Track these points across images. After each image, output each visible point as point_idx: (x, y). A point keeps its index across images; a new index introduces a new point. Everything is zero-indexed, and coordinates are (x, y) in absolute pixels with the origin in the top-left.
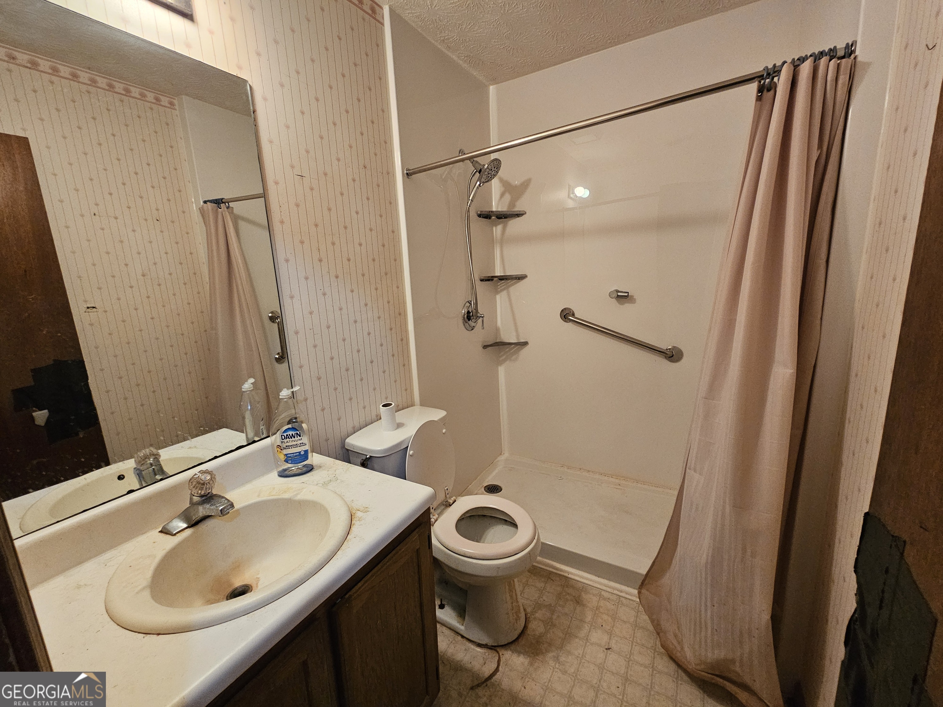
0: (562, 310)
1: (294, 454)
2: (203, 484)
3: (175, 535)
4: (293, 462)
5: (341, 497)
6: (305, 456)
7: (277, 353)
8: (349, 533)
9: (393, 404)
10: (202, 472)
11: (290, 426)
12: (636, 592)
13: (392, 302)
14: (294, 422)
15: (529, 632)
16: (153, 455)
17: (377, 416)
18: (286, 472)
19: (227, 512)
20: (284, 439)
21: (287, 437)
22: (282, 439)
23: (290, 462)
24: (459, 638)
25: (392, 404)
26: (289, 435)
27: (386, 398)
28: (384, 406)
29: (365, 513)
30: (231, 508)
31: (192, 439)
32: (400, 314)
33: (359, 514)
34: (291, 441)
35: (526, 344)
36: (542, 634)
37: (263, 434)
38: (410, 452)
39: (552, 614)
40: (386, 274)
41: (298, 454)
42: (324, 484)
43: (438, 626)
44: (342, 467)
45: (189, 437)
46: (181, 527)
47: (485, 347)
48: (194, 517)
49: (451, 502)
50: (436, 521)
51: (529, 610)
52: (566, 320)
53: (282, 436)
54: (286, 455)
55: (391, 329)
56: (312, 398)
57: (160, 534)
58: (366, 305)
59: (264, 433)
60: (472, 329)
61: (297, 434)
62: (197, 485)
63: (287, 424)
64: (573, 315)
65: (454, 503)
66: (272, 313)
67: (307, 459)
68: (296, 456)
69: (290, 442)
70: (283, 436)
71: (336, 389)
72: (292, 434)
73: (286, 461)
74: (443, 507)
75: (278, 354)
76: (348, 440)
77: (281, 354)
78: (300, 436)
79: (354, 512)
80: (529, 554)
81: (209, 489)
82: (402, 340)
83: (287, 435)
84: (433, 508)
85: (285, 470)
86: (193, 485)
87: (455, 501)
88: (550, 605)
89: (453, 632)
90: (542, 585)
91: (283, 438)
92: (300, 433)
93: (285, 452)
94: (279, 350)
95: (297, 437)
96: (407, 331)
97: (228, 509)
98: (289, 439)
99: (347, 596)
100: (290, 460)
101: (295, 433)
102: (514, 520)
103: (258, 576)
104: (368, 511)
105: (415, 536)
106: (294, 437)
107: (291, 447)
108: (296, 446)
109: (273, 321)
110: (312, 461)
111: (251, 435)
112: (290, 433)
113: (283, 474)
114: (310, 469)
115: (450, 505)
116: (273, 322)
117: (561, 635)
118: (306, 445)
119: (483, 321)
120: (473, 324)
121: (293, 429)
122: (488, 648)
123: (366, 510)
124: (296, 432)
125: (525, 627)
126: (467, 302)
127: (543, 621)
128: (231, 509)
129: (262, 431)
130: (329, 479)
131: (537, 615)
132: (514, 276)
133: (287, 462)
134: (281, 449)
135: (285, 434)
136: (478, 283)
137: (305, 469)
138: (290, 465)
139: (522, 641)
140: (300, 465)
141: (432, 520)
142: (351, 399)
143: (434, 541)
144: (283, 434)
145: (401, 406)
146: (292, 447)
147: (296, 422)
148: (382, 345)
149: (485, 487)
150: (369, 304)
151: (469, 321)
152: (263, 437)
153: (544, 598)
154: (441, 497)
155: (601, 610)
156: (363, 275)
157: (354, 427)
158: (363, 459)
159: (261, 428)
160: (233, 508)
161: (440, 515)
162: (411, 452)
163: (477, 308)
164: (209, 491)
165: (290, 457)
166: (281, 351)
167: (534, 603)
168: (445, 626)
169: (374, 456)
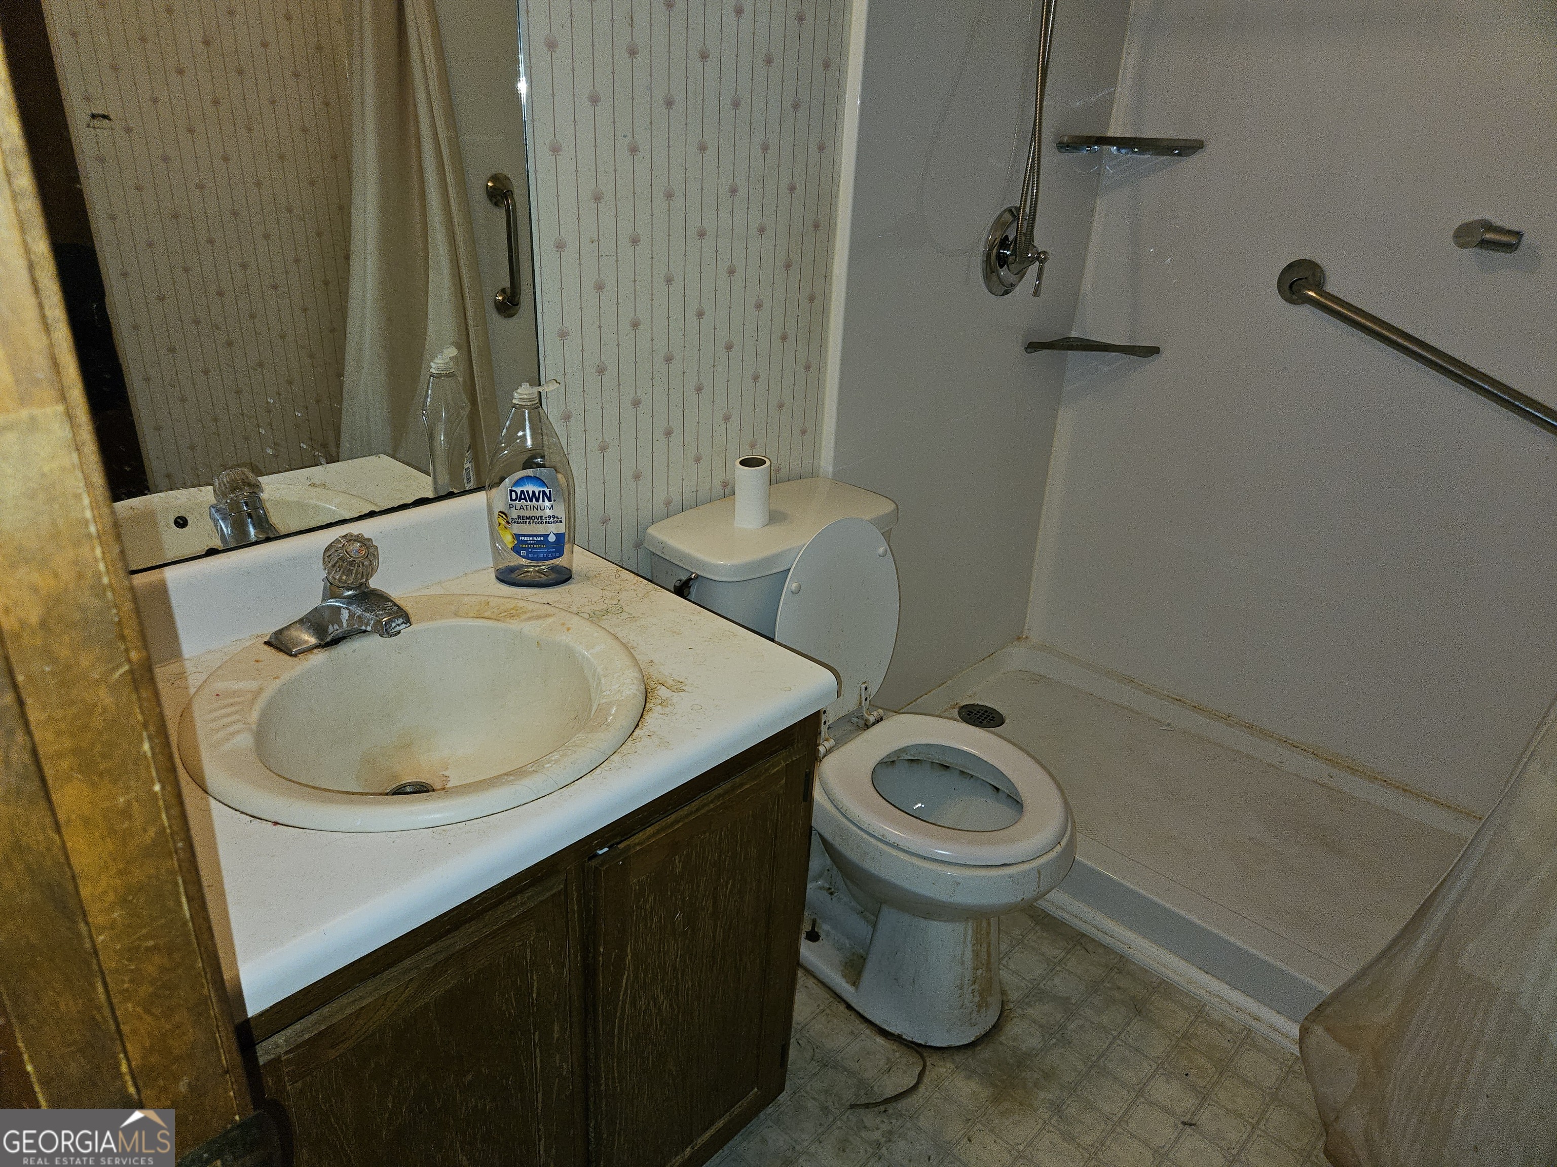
0: (1290, 266)
1: (535, 538)
2: (352, 563)
3: (295, 656)
4: (530, 556)
5: (628, 649)
6: (558, 547)
7: (500, 288)
8: (638, 725)
9: (768, 463)
10: (349, 538)
11: (530, 472)
12: (1295, 1031)
13: (800, 190)
14: (539, 466)
15: (1003, 1039)
16: (249, 485)
17: (725, 485)
18: (513, 576)
19: (396, 629)
20: (515, 500)
21: (523, 497)
22: (512, 500)
23: (523, 553)
24: (842, 1007)
25: (764, 462)
26: (527, 492)
27: (753, 445)
28: (744, 463)
29: (677, 693)
30: (403, 623)
31: (327, 463)
32: (816, 226)
33: (663, 692)
34: (529, 507)
35: (1153, 351)
36: (1035, 1052)
37: (469, 480)
38: (791, 584)
39: (1068, 1019)
40: (796, 106)
41: (542, 539)
42: (592, 614)
43: (800, 973)
44: (634, 587)
45: (323, 461)
46: (307, 641)
47: (1033, 347)
48: (330, 626)
49: (872, 719)
50: (829, 751)
51: (1014, 995)
52: (1295, 297)
53: (511, 491)
54: (517, 536)
55: (788, 266)
56: (582, 416)
57: (266, 647)
58: (734, 191)
59: (472, 479)
60: (1006, 293)
61: (544, 492)
62: (340, 563)
63: (521, 468)
64: (1319, 286)
65: (877, 722)
66: (494, 178)
67: (561, 555)
68: (538, 542)
69: (526, 508)
70: (514, 494)
71: (636, 403)
72: (534, 492)
73: (516, 550)
74: (849, 727)
75: (503, 291)
76: (652, 531)
77: (509, 291)
78: (550, 500)
79: (653, 685)
80: (1039, 872)
81: (363, 576)
82: (812, 299)
83: (522, 492)
84: (825, 723)
85: (512, 570)
86: (332, 563)
87: (882, 719)
88: (1068, 998)
89: (831, 993)
90: (1059, 953)
91: (514, 497)
92: (550, 491)
93: (517, 529)
94: (507, 283)
95: (543, 501)
96: (827, 277)
97: (398, 625)
98: (527, 501)
99: (621, 846)
100: (524, 549)
101: (540, 492)
102: (1017, 793)
103: (446, 773)
104: (684, 691)
105: (779, 763)
106: (537, 500)
107: (528, 521)
108: (539, 520)
109: (494, 200)
110: (571, 562)
111: (444, 479)
112: (530, 488)
113: (508, 577)
114: (563, 577)
115: (867, 726)
116: (496, 204)
117: (1080, 1066)
118: (561, 522)
119: (1041, 270)
120: (1012, 278)
121: (536, 480)
122: (901, 1043)
123: (678, 687)
124: (541, 489)
125: (996, 1028)
126: (1005, 211)
127: (1041, 1026)
128: (404, 625)
129: (468, 474)
130: (605, 607)
131: (1030, 1011)
132: (1165, 143)
133: (518, 553)
134: (508, 522)
135: (519, 490)
136: (1050, 157)
137: (553, 576)
138: (524, 561)
139: (985, 1053)
140: (545, 566)
141: (822, 749)
142: (668, 433)
143: (818, 794)
144: (513, 489)
145: (784, 472)
146: (531, 521)
147: (543, 466)
148: (759, 306)
149: (963, 707)
150: (742, 192)
151: (1001, 267)
152: (468, 487)
153: (1057, 981)
154: (850, 703)
155: (1195, 1042)
156: (736, 104)
157: (668, 503)
158: (681, 581)
159: (466, 467)
160: (409, 624)
161: (840, 742)
162: (794, 586)
163: (1032, 231)
164: (361, 581)
165: (525, 542)
166: (509, 286)
167: (1030, 985)
168: (815, 977)
169: (709, 577)
